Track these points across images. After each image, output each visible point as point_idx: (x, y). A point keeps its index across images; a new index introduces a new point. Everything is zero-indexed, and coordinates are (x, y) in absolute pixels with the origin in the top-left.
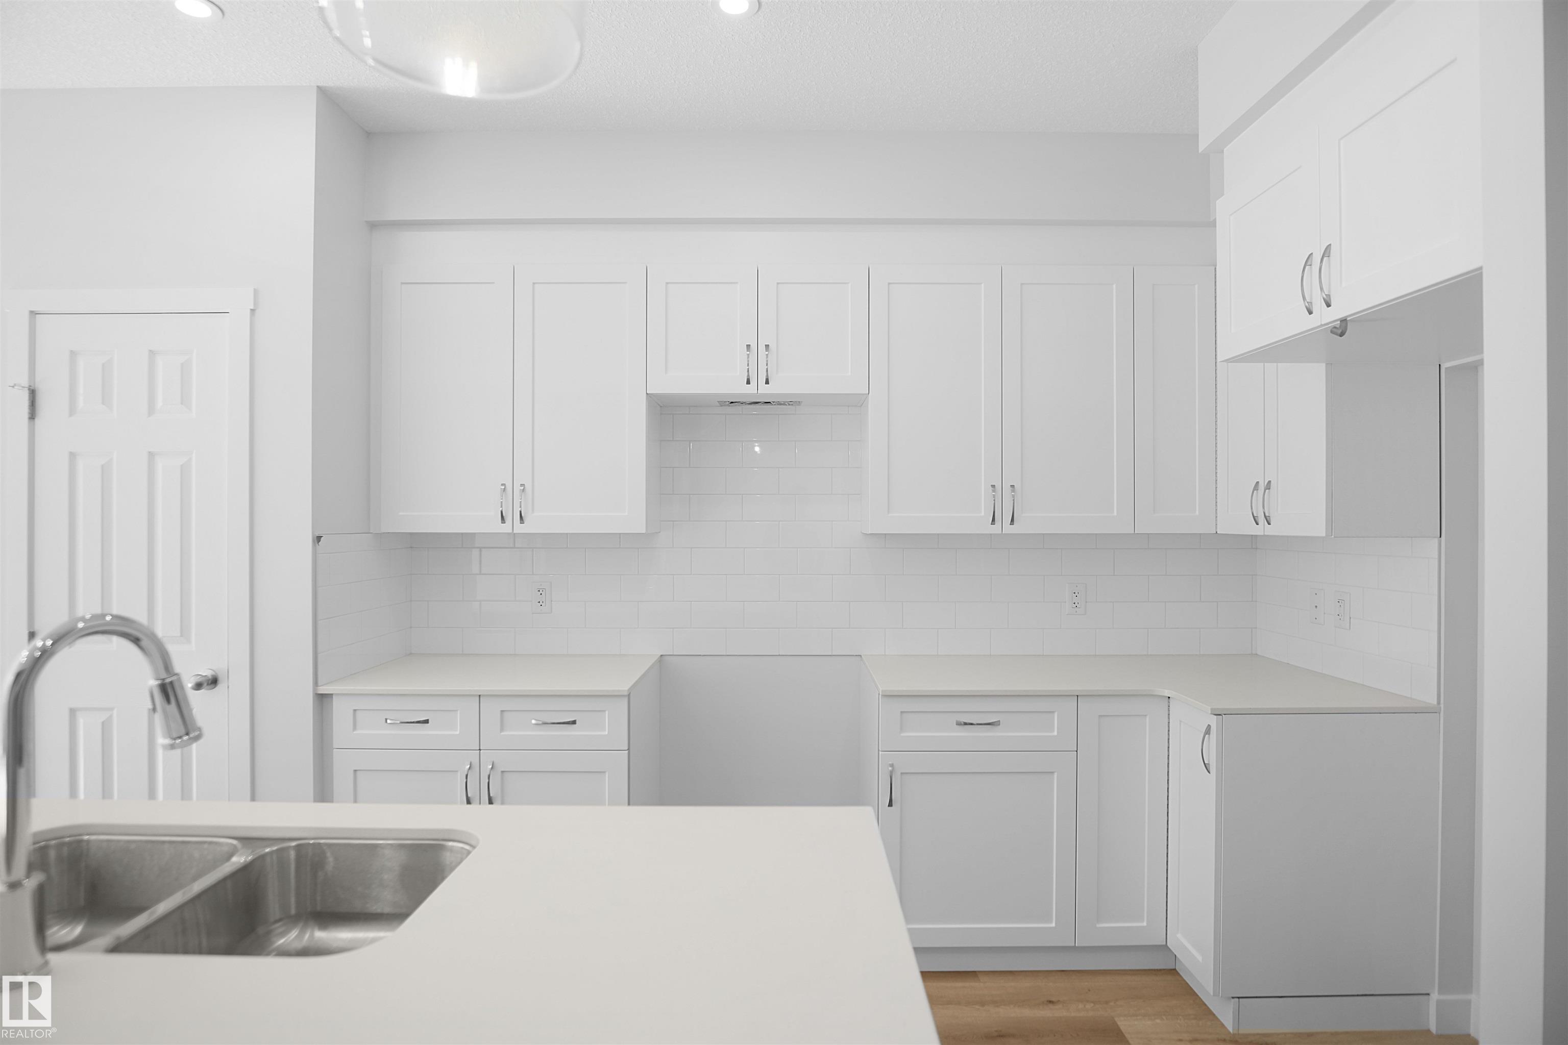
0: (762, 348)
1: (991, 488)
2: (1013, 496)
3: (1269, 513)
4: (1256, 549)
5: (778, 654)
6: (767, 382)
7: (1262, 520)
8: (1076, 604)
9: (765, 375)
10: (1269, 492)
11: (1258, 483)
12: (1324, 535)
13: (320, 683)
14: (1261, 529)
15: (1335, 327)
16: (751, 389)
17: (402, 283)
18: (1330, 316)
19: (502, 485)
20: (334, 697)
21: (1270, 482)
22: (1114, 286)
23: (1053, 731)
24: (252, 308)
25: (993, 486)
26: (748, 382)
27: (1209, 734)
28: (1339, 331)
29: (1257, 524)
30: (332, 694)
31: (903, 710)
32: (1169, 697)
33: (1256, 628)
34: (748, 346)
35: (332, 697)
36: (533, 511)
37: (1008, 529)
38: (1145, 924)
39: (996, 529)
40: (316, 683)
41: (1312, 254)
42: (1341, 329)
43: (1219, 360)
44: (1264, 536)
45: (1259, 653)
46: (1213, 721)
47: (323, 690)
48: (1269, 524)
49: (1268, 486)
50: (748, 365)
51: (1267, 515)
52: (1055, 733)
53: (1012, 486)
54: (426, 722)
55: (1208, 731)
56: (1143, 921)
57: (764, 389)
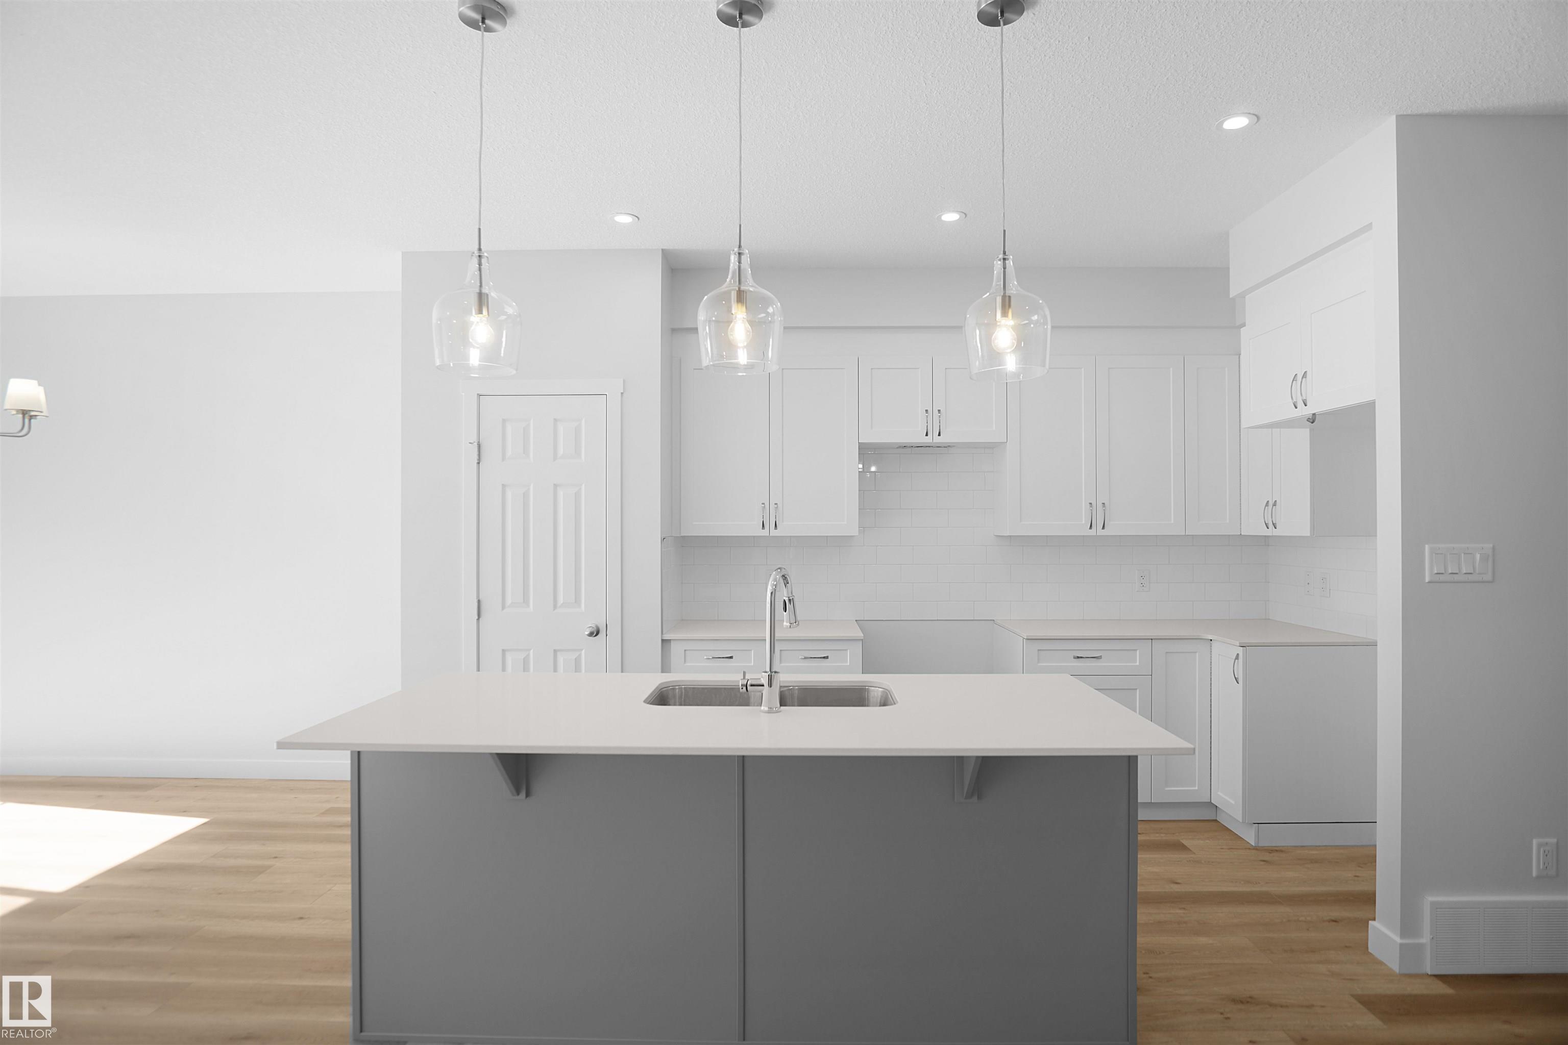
0: (936, 412)
1: (1089, 505)
2: (1104, 510)
3: (1276, 521)
4: (1268, 545)
5: (936, 619)
6: (939, 435)
7: (1271, 526)
8: (1143, 584)
9: (938, 429)
10: (1275, 508)
11: (1268, 501)
12: (1309, 535)
13: (664, 633)
14: (1271, 532)
15: (1309, 418)
16: (928, 440)
17: (694, 369)
18: (1308, 411)
19: (763, 504)
20: (672, 641)
21: (1276, 501)
22: (1171, 369)
23: (1136, 662)
24: (622, 392)
25: (1091, 504)
26: (927, 435)
27: (1238, 659)
28: (1311, 421)
29: (1268, 528)
30: (670, 640)
31: (1040, 649)
32: (1211, 640)
33: (1268, 601)
34: (927, 411)
35: (670, 642)
36: (783, 522)
37: (1101, 532)
38: (1197, 788)
39: (1092, 532)
40: (662, 633)
41: (1296, 374)
42: (1312, 419)
43: (1243, 426)
44: (1272, 536)
45: (1270, 618)
46: (1240, 651)
47: (666, 637)
48: (1276, 528)
49: (1275, 504)
50: (927, 423)
51: (1274, 522)
52: (1138, 664)
53: (1104, 504)
54: (731, 657)
55: (1237, 657)
56: (1195, 786)
57: (938, 440)
